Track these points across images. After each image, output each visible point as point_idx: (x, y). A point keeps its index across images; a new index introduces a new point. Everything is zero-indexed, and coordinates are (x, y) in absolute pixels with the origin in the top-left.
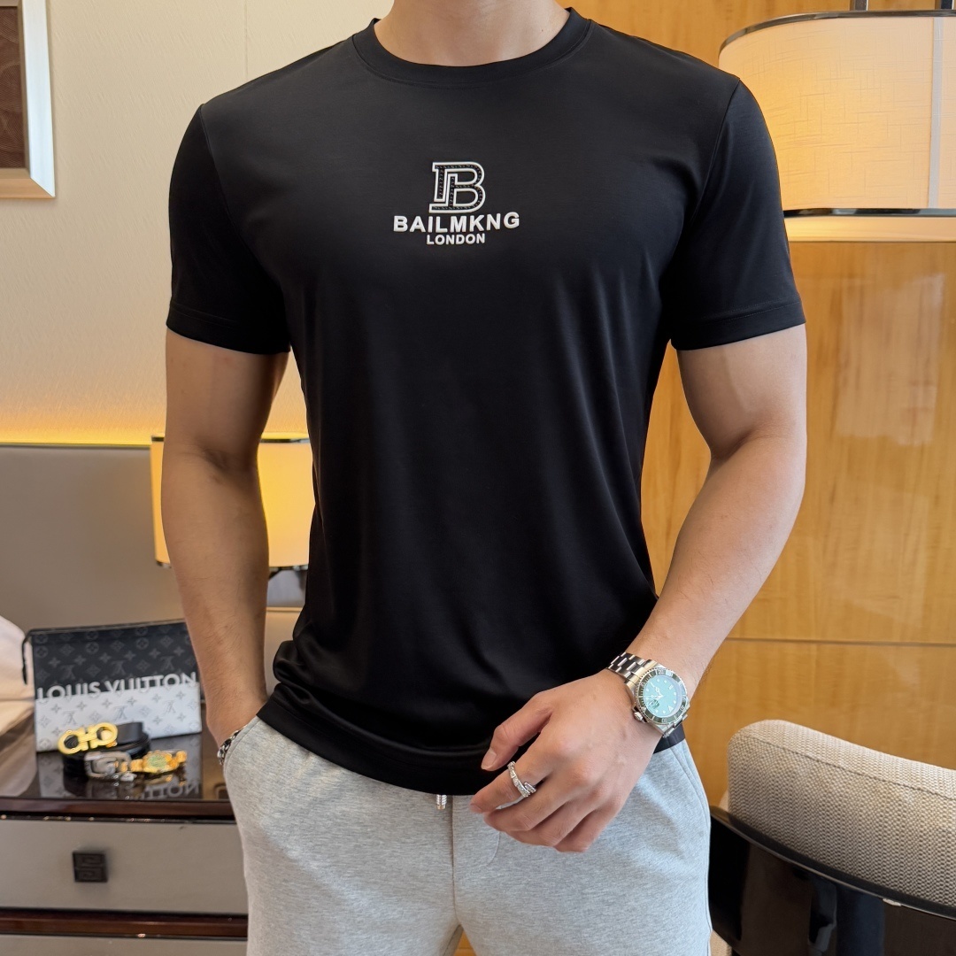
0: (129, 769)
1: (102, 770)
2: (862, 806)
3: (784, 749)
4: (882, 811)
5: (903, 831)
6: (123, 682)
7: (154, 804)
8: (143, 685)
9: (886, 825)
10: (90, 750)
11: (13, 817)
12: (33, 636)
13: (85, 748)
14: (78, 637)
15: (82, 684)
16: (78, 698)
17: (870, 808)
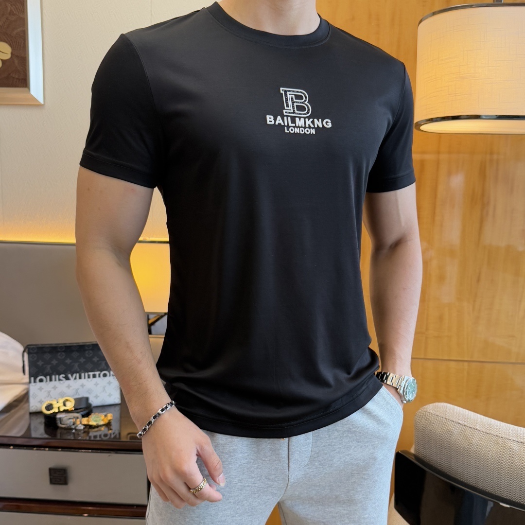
0: (81, 423)
1: (66, 423)
2: (489, 451)
3: (446, 419)
4: (500, 454)
5: (512, 466)
6: (78, 375)
7: (94, 442)
8: (89, 377)
9: (502, 462)
10: (59, 412)
11: (17, 447)
12: (29, 349)
13: (56, 410)
14: (54, 349)
15: (55, 375)
16: (53, 383)
17: (494, 452)
